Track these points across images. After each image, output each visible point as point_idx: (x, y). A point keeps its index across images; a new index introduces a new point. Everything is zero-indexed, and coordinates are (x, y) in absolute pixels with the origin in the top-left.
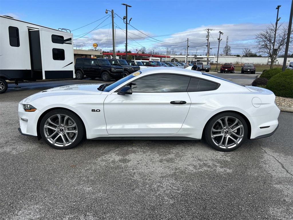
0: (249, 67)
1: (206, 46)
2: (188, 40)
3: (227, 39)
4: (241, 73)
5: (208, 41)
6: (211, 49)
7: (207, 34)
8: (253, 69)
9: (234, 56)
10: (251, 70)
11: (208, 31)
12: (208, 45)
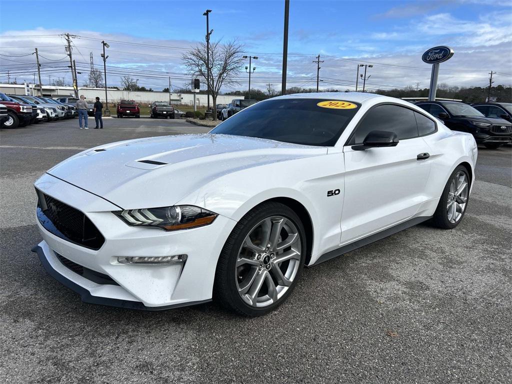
0: (165, 107)
1: (69, 67)
2: (37, 52)
3: (92, 57)
4: (152, 117)
5: (71, 58)
6: (80, 73)
7: (68, 45)
8: (172, 111)
9: (112, 88)
10: (169, 113)
11: (67, 38)
12: (73, 65)
